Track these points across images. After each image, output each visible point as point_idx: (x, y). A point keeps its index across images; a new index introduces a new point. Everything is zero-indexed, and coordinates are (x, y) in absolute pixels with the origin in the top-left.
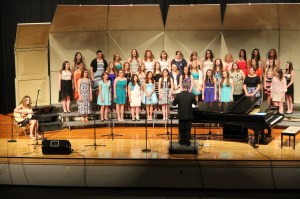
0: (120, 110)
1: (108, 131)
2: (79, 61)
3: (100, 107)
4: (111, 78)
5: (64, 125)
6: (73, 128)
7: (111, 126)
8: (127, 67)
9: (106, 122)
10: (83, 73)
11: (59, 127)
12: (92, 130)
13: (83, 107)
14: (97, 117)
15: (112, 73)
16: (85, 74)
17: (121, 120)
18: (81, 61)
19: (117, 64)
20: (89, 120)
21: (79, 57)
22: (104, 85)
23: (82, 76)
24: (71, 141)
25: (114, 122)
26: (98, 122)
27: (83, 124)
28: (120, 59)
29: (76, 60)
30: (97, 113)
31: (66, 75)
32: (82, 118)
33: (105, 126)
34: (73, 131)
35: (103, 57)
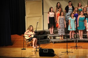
0: (80, 33)
1: (74, 44)
2: (59, 7)
3: (70, 31)
4: (76, 16)
5: (51, 41)
6: (55, 42)
7: (76, 42)
8: (85, 10)
9: (73, 40)
10: (61, 13)
11: (48, 42)
12: (66, 44)
13: (61, 31)
14: (68, 37)
15: (76, 13)
16: (62, 14)
17: (81, 38)
18: (60, 7)
19: (80, 8)
20: (64, 38)
21: (59, 5)
22: (72, 19)
23: (60, 15)
24: (54, 49)
25: (78, 39)
26: (69, 40)
27: (61, 40)
28: (81, 6)
29: (57, 6)
30: (68, 35)
31: (52, 15)
32: (60, 38)
33: (73, 42)
34: (55, 44)
35: (72, 5)
